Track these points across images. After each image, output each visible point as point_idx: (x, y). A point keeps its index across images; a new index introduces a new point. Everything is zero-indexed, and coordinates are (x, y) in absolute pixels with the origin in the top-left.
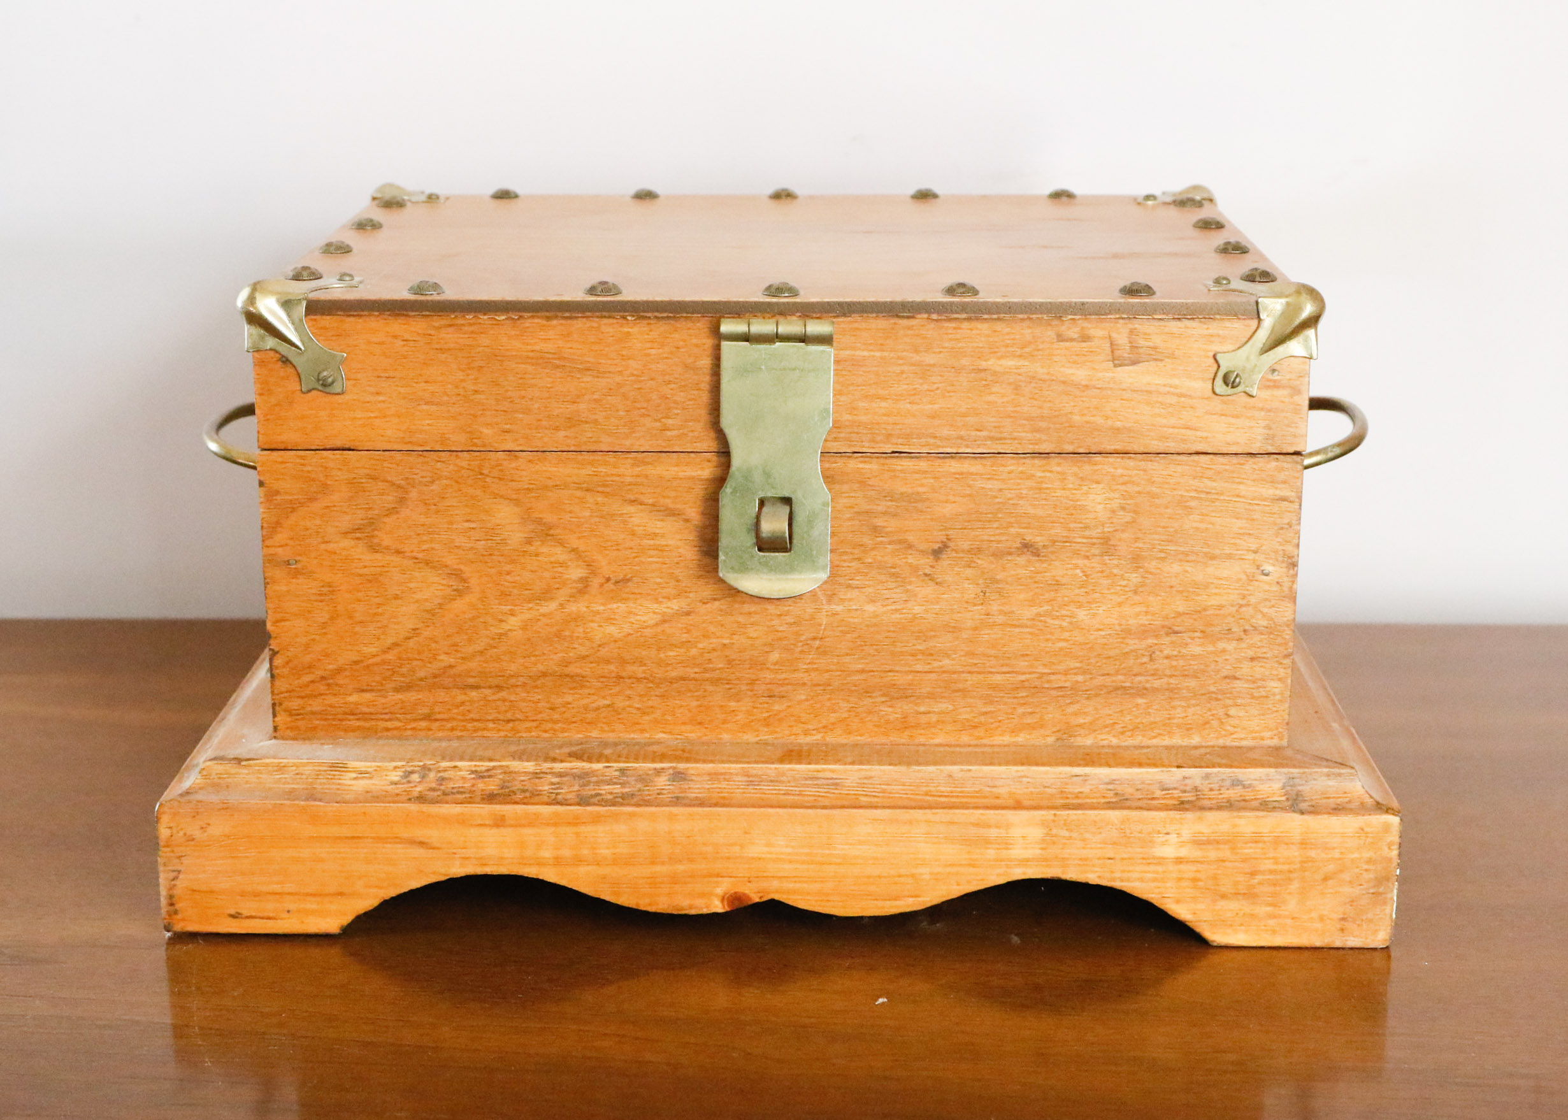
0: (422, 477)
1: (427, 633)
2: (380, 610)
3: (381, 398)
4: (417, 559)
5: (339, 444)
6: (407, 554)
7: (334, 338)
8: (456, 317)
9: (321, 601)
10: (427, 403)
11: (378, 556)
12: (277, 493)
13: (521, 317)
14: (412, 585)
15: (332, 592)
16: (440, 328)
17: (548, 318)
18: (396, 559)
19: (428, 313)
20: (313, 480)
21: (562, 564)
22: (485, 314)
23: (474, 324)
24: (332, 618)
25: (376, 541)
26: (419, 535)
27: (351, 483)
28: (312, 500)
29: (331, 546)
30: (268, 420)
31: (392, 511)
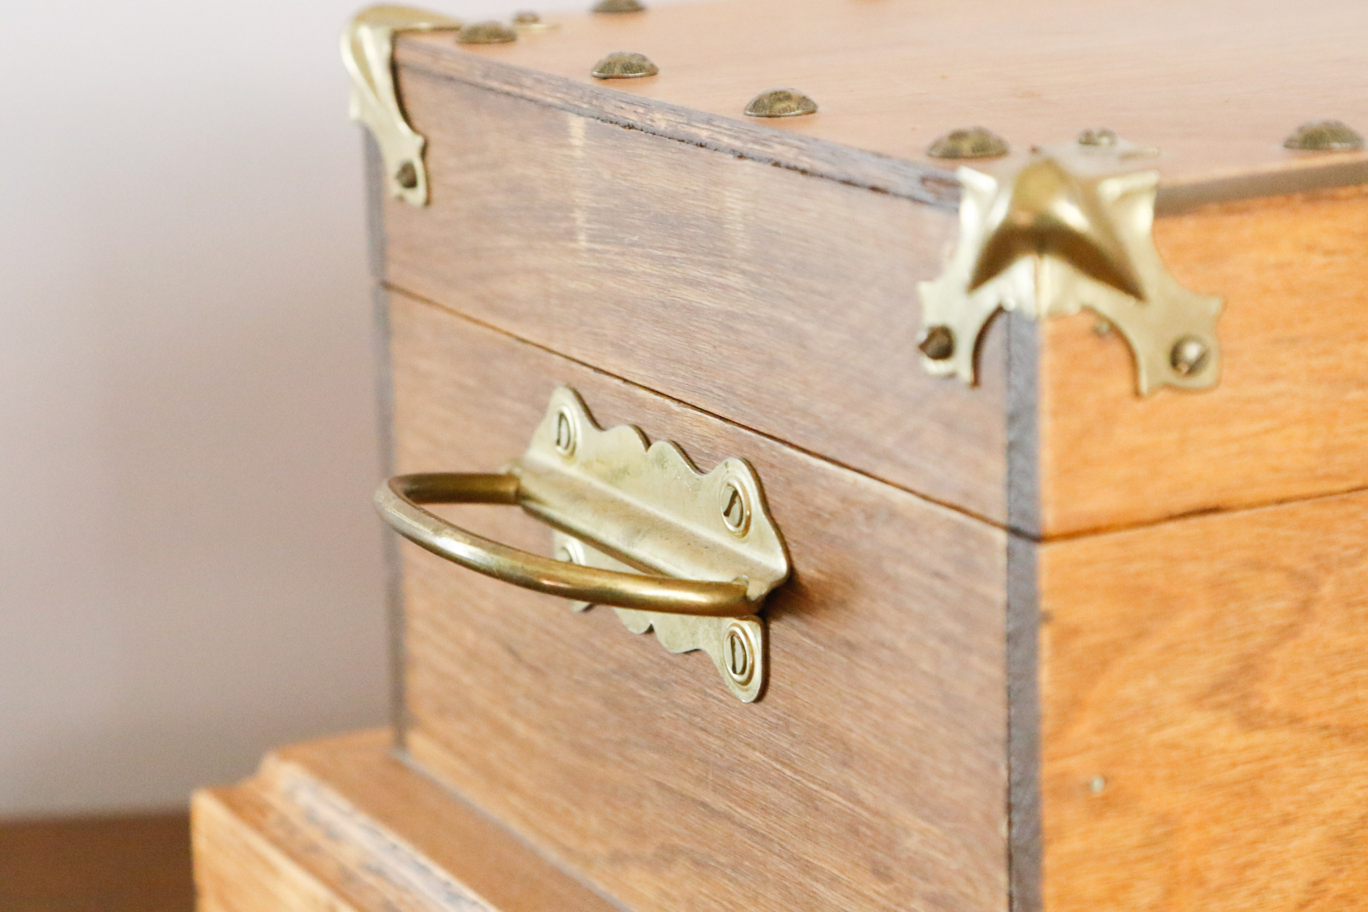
0: (1346, 547)
1: (1336, 888)
2: (1254, 856)
4: (1326, 727)
6: (1310, 722)
7: (1200, 267)
9: (1147, 859)
11: (1259, 737)
12: (1074, 632)
14: (1313, 788)
15: (1168, 835)
18: (1284, 736)
20: (1146, 590)
24: (1169, 893)
25: (1254, 703)
26: (1333, 674)
27: (1215, 585)
28: (1141, 635)
29: (1169, 733)
31: (1288, 632)
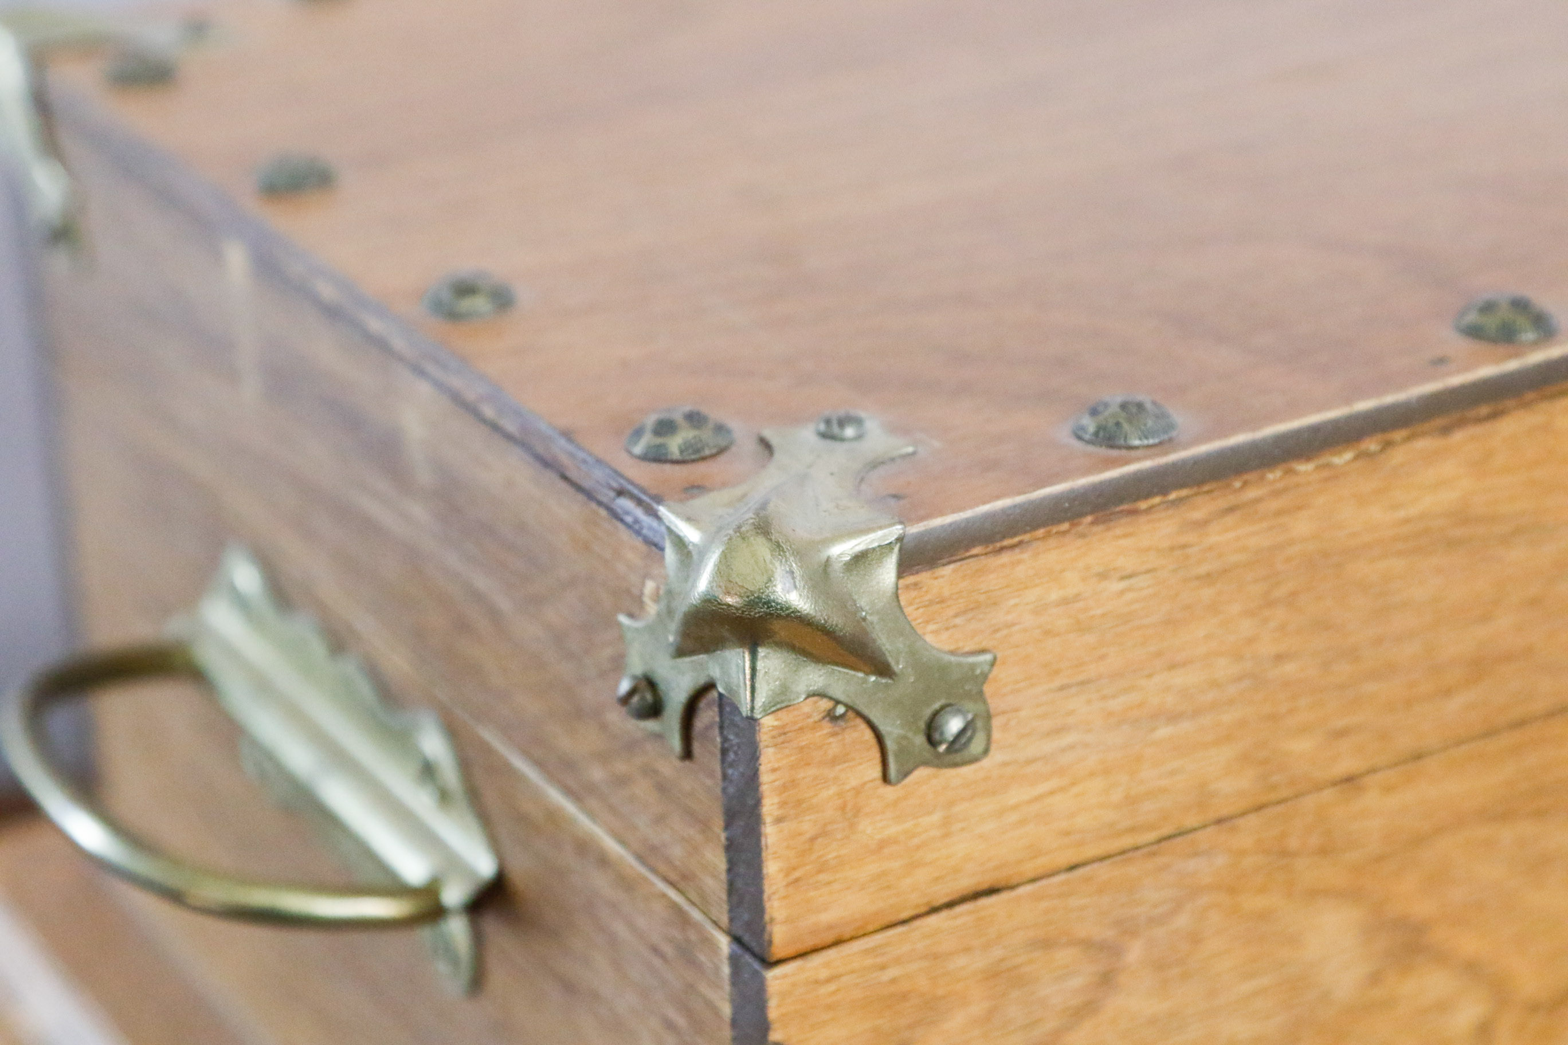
0: (1156, 905)
3: (1069, 739)
5: (966, 883)
7: (958, 621)
8: (1245, 484)
10: (1174, 717)
13: (1388, 445)
16: (1202, 525)
17: (1446, 431)
19: (1184, 492)
20: (904, 996)
21: (1443, 1007)
22: (1309, 459)
23: (1285, 490)
27: (992, 975)
30: (797, 880)
31: (1085, 1011)
